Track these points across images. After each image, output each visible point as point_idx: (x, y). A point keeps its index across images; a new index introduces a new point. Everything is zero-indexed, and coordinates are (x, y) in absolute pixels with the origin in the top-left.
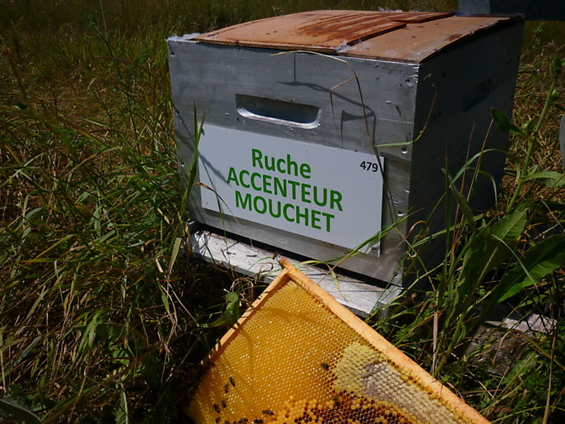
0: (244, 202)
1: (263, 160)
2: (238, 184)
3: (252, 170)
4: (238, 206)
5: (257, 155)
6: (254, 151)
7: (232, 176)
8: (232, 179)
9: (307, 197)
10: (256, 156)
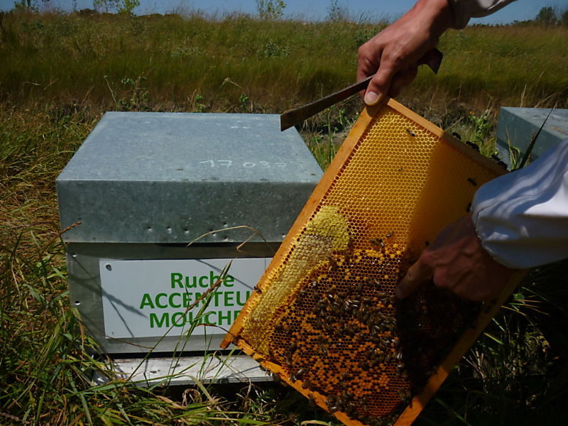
0: (160, 321)
1: (183, 282)
2: (153, 307)
3: (170, 292)
4: (152, 326)
5: (177, 277)
6: (173, 275)
7: (147, 301)
8: (147, 304)
9: (229, 302)
10: (175, 279)
